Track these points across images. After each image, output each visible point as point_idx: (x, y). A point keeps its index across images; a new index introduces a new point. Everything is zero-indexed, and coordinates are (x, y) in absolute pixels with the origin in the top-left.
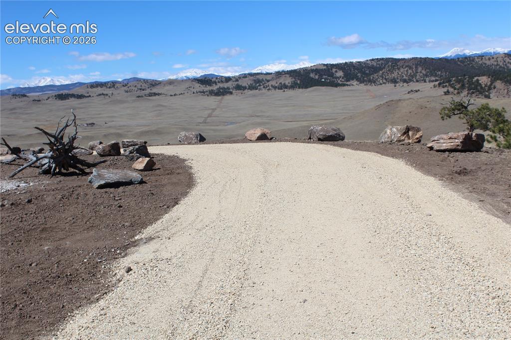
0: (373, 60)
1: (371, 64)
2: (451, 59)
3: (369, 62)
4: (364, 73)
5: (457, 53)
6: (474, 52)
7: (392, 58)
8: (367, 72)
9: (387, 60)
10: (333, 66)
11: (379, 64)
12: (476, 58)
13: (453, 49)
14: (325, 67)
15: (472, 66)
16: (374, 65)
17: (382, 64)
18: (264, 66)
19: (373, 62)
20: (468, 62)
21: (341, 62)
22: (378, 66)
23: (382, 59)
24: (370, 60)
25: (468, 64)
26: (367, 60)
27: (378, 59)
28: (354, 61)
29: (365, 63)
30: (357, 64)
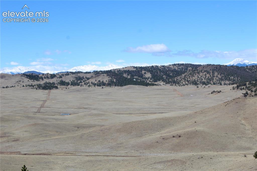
0: (175, 65)
1: (173, 68)
2: (241, 67)
3: (172, 67)
4: (168, 75)
5: (238, 63)
7: (191, 64)
8: (171, 74)
9: (187, 66)
10: (142, 68)
11: (180, 69)
13: (235, 60)
14: (135, 69)
16: (176, 69)
17: (182, 68)
18: (79, 66)
19: (174, 66)
21: (148, 66)
22: (179, 70)
23: (183, 64)
24: (172, 65)
26: (170, 65)
27: (179, 64)
28: (159, 65)
29: (168, 67)
30: (162, 67)
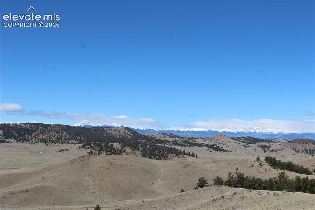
0: (26, 123)
1: (24, 127)
2: (88, 128)
3: (23, 125)
4: (20, 133)
5: (85, 124)
6: (97, 125)
7: (42, 124)
8: (22, 132)
9: (38, 125)
11: (31, 128)
12: (105, 129)
13: (83, 121)
15: (102, 135)
16: (27, 128)
17: (33, 127)
19: (26, 125)
20: (100, 131)
22: (30, 128)
23: (34, 123)
24: (24, 123)
25: (99, 133)
26: (22, 124)
27: (30, 123)
28: (11, 123)
29: (20, 125)
30: (14, 126)
